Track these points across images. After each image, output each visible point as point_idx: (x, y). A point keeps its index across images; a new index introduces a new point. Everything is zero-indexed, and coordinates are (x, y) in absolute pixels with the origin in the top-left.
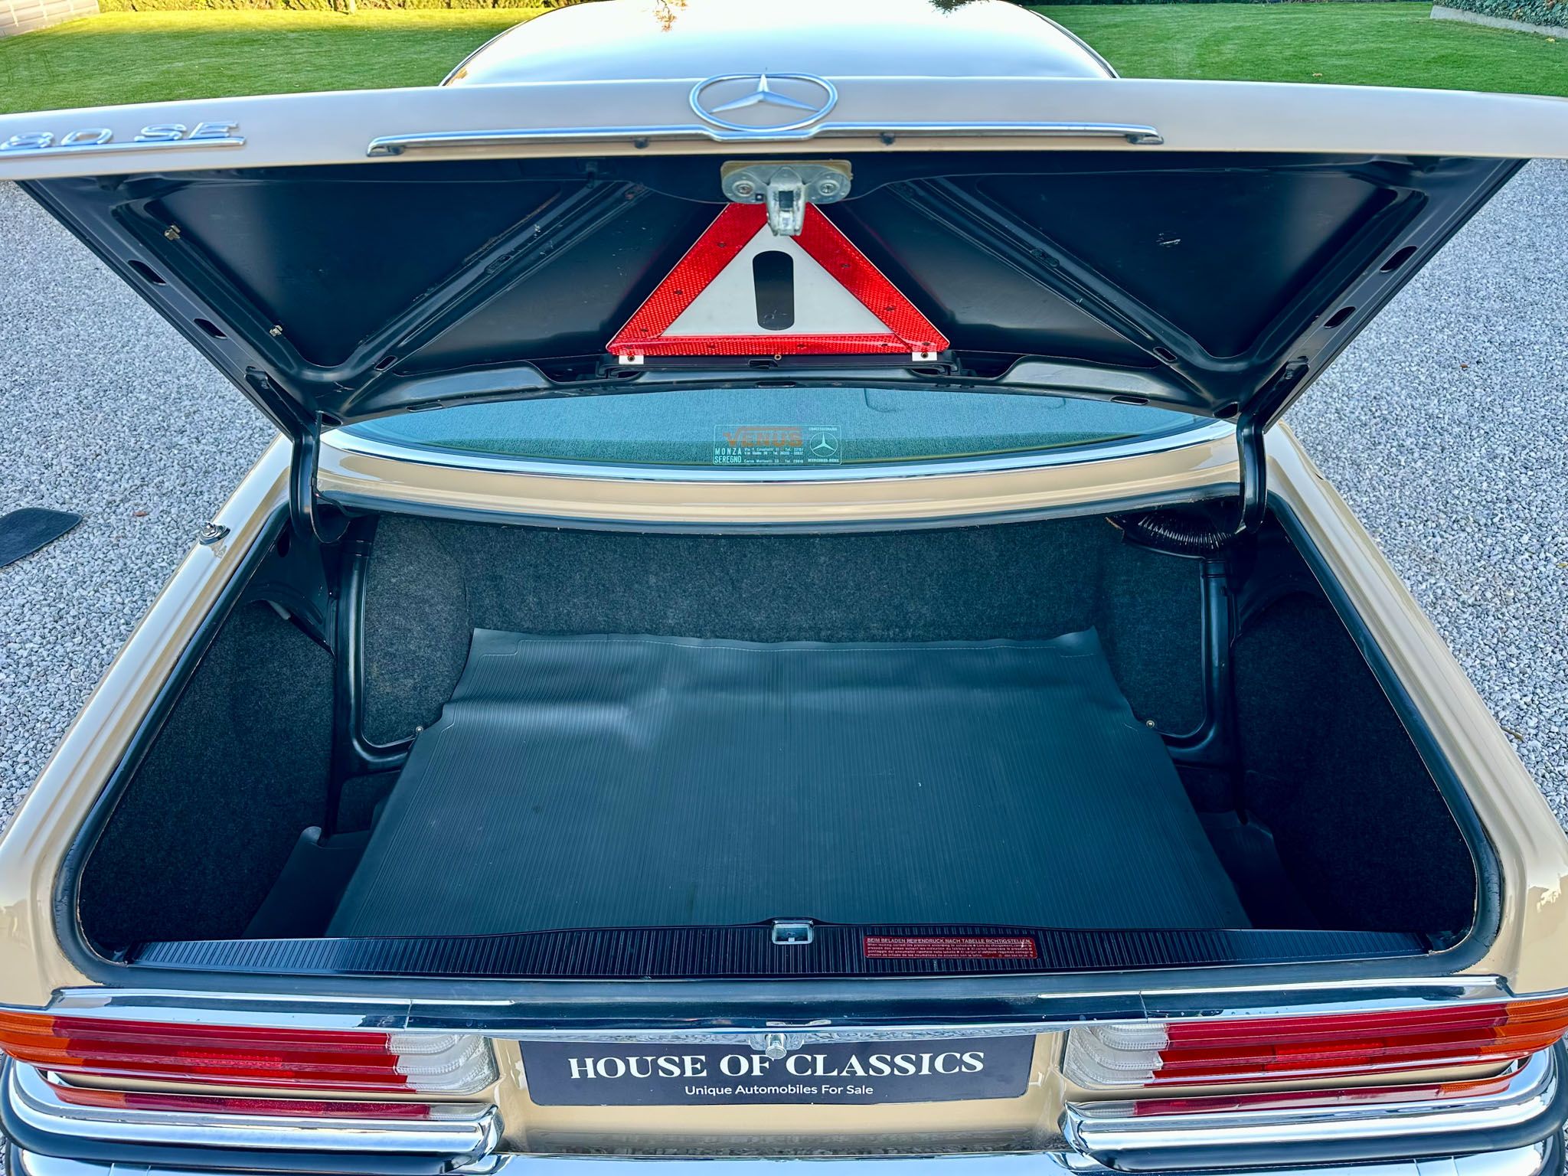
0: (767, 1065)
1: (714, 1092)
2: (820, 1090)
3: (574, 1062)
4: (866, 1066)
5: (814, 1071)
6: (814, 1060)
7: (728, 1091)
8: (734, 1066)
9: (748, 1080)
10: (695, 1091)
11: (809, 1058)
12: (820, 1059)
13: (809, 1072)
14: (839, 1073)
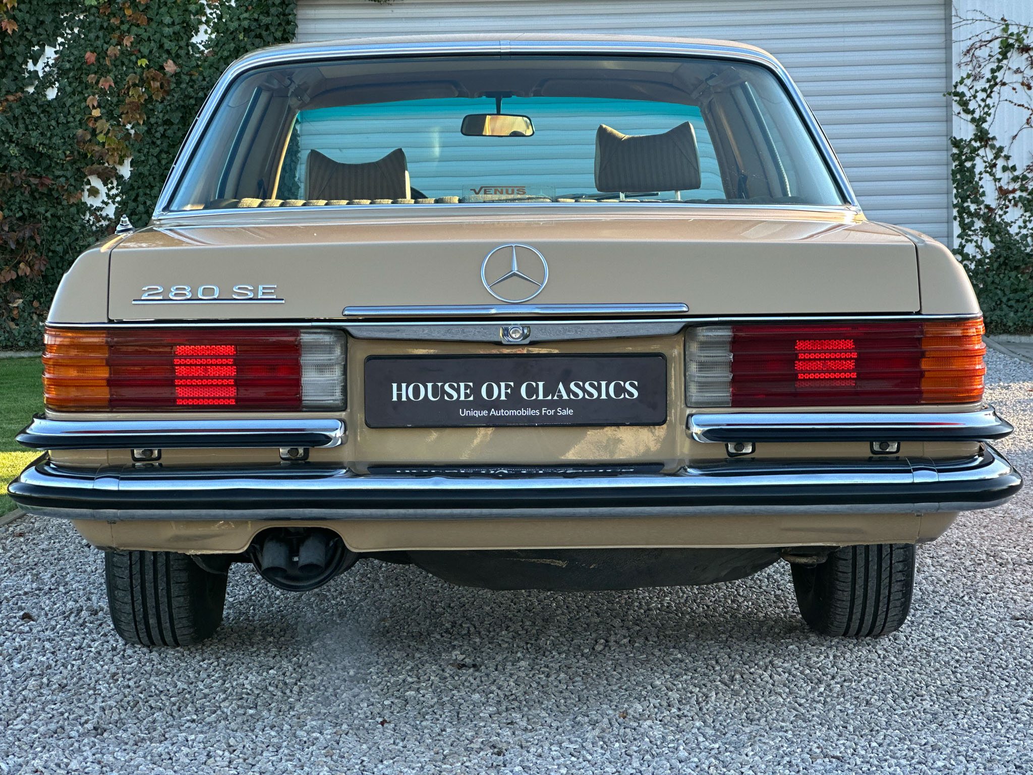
0: (509, 391)
1: (477, 414)
2: (541, 412)
3: (395, 385)
4: (569, 391)
5: (537, 396)
6: (537, 385)
7: (485, 413)
8: (490, 392)
9: (497, 404)
10: (466, 413)
11: (534, 384)
12: (541, 384)
13: (534, 397)
14: (553, 396)
